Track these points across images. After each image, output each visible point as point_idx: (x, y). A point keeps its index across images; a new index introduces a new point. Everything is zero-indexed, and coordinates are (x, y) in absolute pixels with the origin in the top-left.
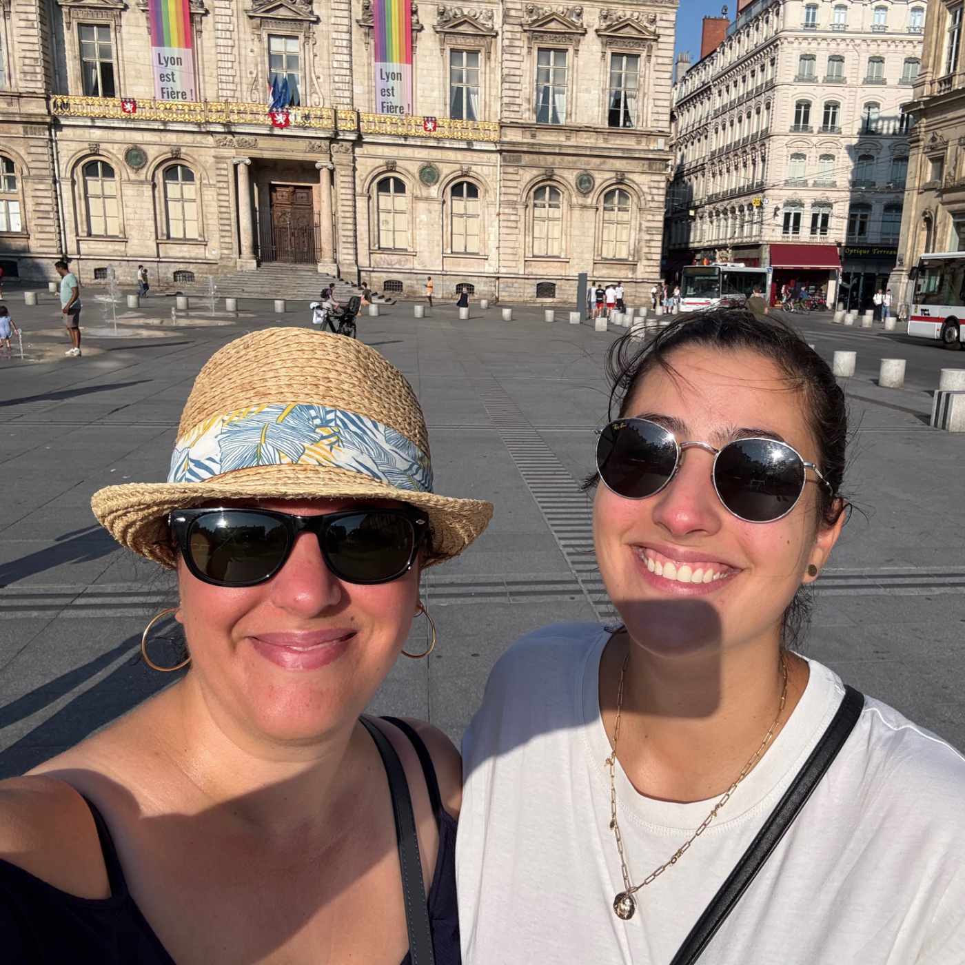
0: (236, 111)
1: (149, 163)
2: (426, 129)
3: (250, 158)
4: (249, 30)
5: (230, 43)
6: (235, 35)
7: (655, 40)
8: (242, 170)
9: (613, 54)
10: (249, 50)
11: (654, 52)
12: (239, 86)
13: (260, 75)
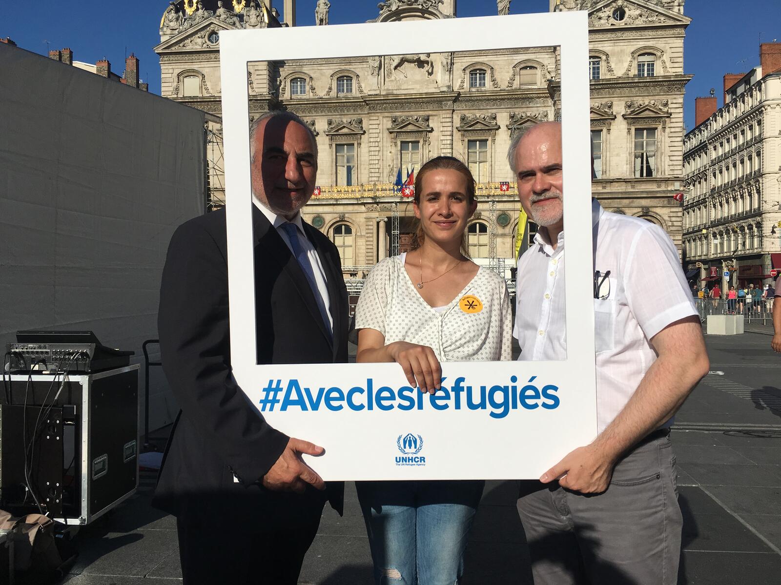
0: (380, 189)
1: (325, 225)
2: (501, 190)
3: (387, 217)
4: (389, 140)
5: (377, 149)
6: (380, 144)
7: (668, 117)
8: (382, 224)
9: (636, 129)
10: (389, 152)
11: (668, 125)
12: (382, 174)
13: (395, 166)
